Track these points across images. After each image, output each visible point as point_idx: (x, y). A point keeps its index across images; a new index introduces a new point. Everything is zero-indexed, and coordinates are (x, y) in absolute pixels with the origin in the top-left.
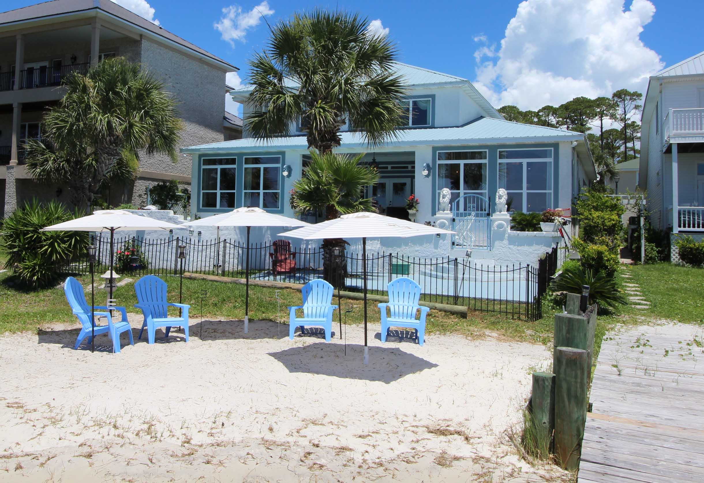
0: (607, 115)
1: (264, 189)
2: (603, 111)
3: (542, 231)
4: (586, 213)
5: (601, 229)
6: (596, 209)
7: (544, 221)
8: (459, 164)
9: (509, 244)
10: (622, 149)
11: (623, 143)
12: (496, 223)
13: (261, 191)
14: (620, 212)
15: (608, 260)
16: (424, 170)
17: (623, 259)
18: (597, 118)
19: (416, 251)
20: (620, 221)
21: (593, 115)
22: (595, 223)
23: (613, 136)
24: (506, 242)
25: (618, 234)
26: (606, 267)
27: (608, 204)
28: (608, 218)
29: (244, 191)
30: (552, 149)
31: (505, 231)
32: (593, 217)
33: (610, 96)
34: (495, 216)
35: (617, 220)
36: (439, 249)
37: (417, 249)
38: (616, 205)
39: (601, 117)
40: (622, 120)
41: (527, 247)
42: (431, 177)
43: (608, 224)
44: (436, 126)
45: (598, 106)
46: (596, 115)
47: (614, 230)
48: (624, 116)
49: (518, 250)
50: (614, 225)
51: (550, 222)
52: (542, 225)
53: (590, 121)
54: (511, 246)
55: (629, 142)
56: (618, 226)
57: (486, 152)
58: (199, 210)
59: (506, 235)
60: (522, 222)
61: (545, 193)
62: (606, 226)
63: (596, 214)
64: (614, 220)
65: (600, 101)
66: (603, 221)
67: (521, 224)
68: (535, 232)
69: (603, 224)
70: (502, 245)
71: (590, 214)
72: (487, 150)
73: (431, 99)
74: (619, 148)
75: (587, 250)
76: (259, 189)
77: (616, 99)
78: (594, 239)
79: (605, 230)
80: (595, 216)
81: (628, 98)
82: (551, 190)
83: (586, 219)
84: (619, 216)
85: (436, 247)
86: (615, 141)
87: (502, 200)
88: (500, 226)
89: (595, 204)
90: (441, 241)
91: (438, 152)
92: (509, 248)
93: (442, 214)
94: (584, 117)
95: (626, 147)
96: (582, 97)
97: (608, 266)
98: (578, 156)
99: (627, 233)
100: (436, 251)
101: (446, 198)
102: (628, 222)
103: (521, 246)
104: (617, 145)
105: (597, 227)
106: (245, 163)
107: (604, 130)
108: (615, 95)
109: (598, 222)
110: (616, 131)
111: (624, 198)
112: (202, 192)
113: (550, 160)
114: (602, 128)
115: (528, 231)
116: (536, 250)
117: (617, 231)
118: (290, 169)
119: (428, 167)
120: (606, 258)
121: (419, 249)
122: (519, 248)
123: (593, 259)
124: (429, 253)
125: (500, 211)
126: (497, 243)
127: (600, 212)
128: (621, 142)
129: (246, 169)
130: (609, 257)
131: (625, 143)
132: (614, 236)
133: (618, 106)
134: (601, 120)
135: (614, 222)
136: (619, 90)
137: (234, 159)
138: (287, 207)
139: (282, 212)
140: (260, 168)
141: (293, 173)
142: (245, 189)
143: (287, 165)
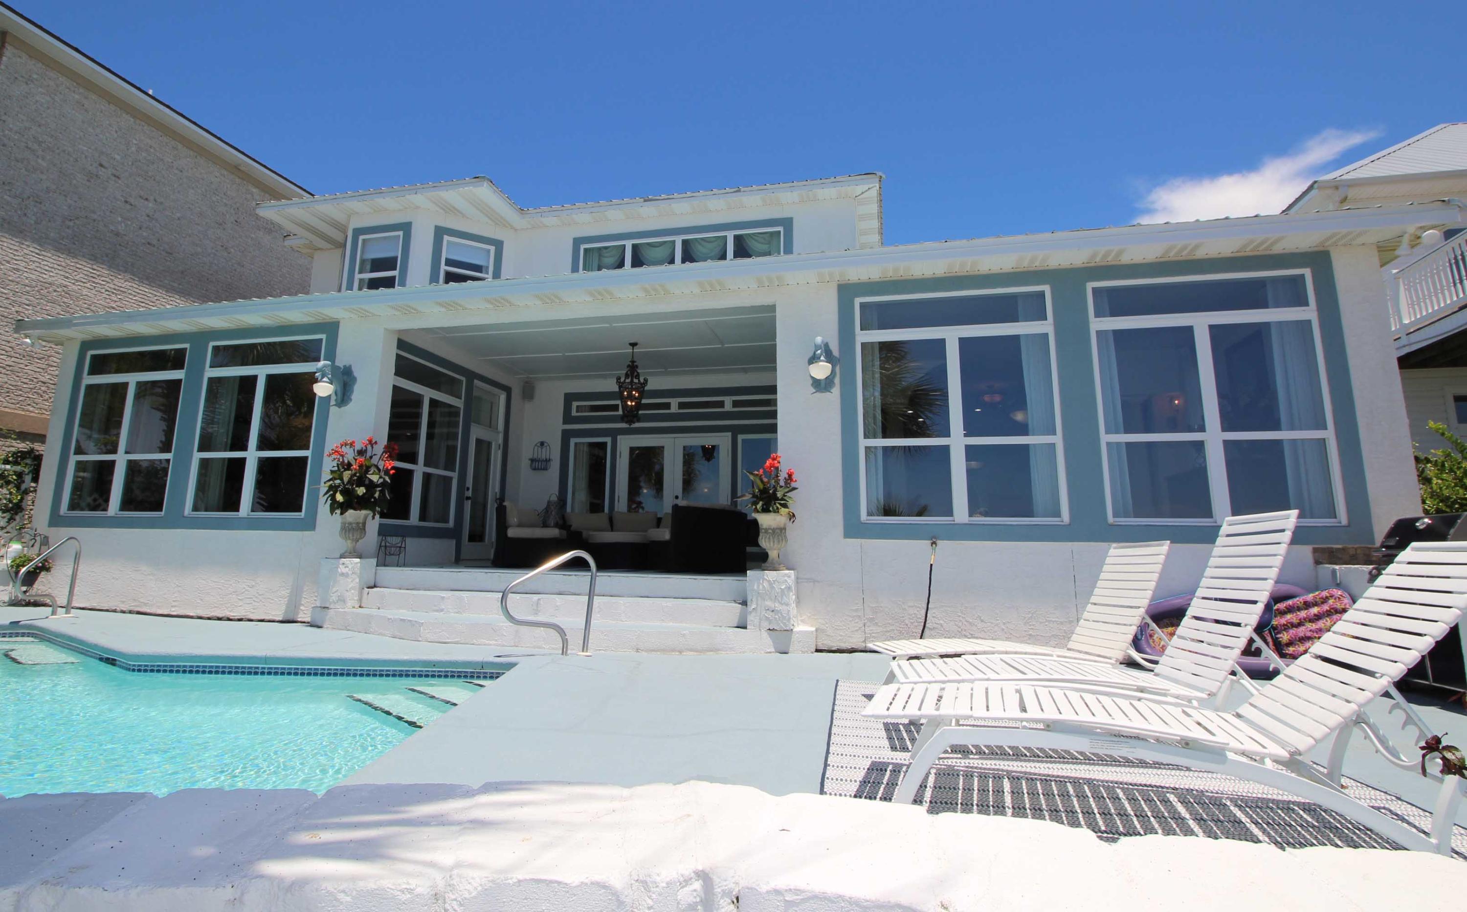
1: (262, 447)
8: (943, 341)
29: (198, 456)
30: (1307, 272)
42: (836, 391)
57: (1042, 294)
58: (56, 520)
73: (781, 229)
76: (243, 446)
82: (1322, 427)
91: (858, 301)
106: (214, 365)
112: (73, 459)
113: (1303, 314)
118: (345, 379)
129: (212, 381)
137: (181, 353)
138: (324, 507)
139: (310, 524)
140: (254, 378)
141: (358, 392)
142: (201, 449)
143: (341, 362)
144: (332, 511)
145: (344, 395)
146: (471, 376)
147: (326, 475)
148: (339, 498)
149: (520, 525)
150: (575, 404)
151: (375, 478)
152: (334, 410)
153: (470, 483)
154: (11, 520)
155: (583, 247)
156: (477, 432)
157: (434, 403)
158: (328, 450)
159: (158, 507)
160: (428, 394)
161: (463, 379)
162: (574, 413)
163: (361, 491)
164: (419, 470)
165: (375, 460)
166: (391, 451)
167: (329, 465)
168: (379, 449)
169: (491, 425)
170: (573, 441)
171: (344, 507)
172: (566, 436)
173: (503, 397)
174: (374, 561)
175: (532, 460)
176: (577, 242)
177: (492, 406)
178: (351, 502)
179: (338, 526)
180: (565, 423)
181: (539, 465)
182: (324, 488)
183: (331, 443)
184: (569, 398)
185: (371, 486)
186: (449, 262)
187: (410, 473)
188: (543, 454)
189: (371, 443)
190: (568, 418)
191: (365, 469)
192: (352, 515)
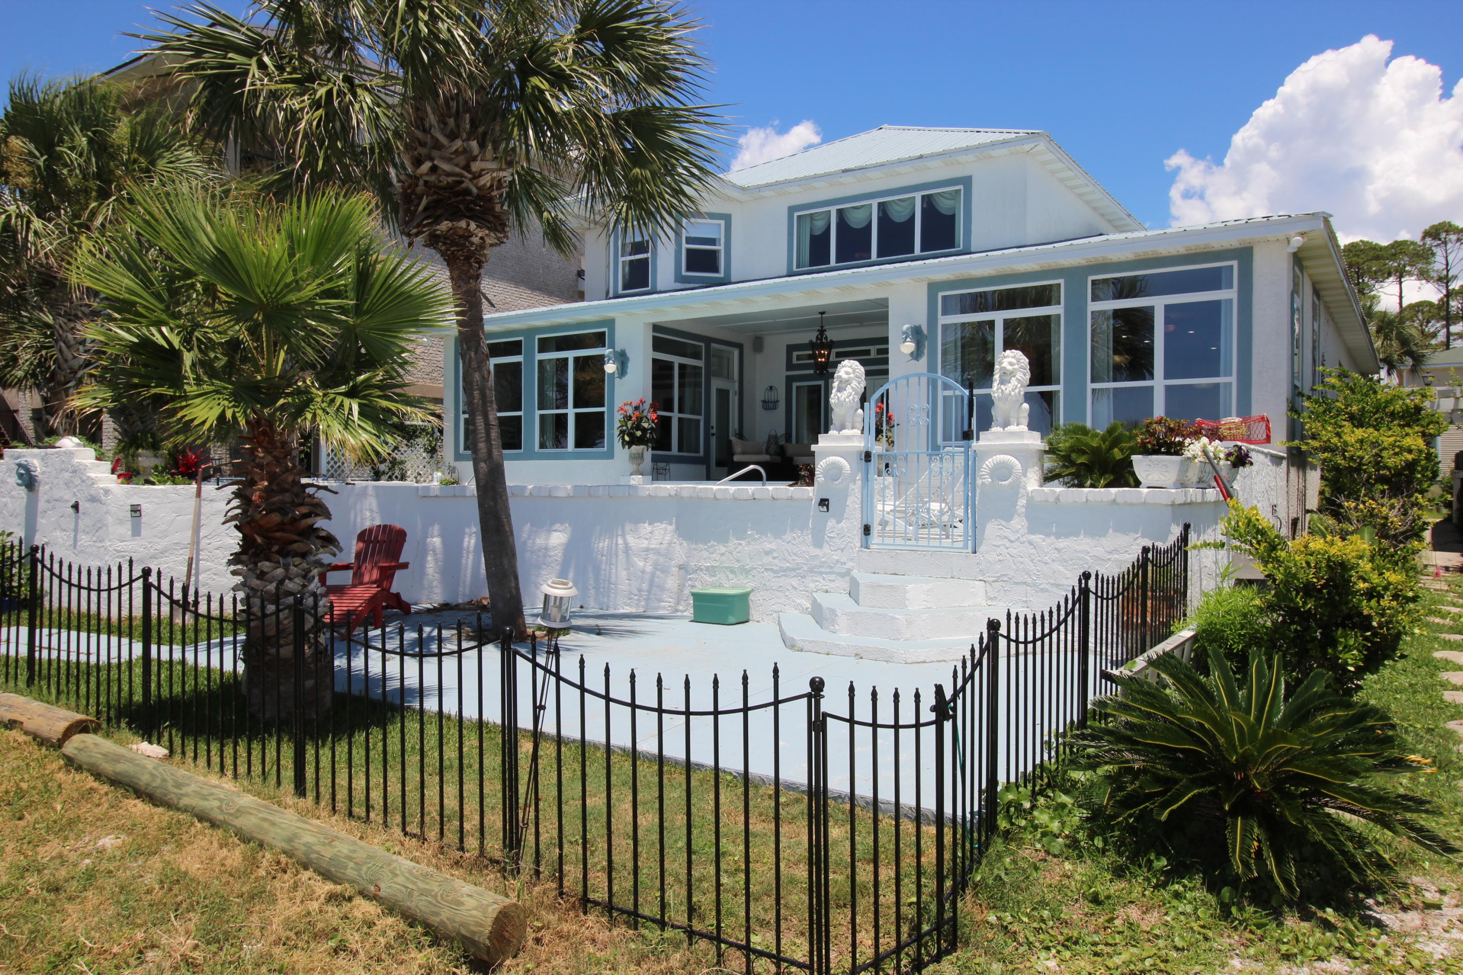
0: (1410, 274)
1: (576, 406)
2: (1404, 266)
3: (1137, 484)
4: (1327, 434)
5: (1369, 477)
6: (1357, 421)
7: (1145, 451)
8: (993, 322)
9: (1031, 531)
10: (1441, 337)
11: (1443, 327)
12: (989, 462)
13: (571, 412)
14: (1431, 429)
15: (1372, 594)
16: (905, 341)
17: (1439, 554)
18: (1391, 279)
19: (767, 553)
20: (1429, 457)
21: (1383, 274)
22: (1351, 458)
23: (1423, 313)
24: (1019, 523)
25: (1422, 492)
26: (1364, 623)
27: (1398, 406)
28: (1393, 446)
29: (538, 413)
30: (1235, 263)
31: (1016, 488)
32: (1346, 443)
33: (1417, 239)
34: (985, 441)
35: (1420, 451)
36: (826, 549)
37: (768, 546)
38: (1418, 409)
39: (1401, 277)
40: (1440, 279)
41: (1088, 540)
42: (924, 360)
43: (1392, 461)
44: (973, 250)
45: (1394, 257)
46: (1389, 275)
47: (1410, 480)
48: (1445, 272)
49: (1058, 550)
50: (1411, 466)
51: (1168, 453)
52: (1141, 464)
53: (1377, 286)
54: (1037, 538)
55: (1455, 324)
56: (1425, 469)
57: (1059, 285)
59: (1022, 502)
60: (1074, 456)
61: (1217, 386)
62: (1386, 467)
63: (1352, 435)
64: (1410, 451)
65: (1398, 248)
66: (1377, 455)
67: (1072, 463)
68: (1113, 490)
69: (1378, 462)
70: (1007, 532)
71: (1338, 435)
72: (1061, 281)
73: (961, 187)
74: (1434, 335)
75: (1283, 554)
76: (565, 406)
77: (1428, 241)
78: (1341, 506)
79: (1382, 480)
80: (1350, 439)
81: (1453, 237)
82: (1231, 375)
83: (1325, 449)
84: (1429, 439)
85: (818, 542)
86: (1428, 322)
87: (1010, 387)
88: (1002, 472)
89: (1355, 408)
90: (831, 523)
91: (941, 295)
92: (1030, 543)
93: (836, 439)
94: (1366, 280)
95: (1449, 334)
96: (1362, 241)
97: (1369, 618)
98: (1316, 292)
99: (1451, 488)
100: (816, 551)
101: (849, 389)
102: (1453, 465)
103: (1067, 536)
104: (1432, 330)
105: (1358, 470)
106: (540, 351)
107: (1404, 305)
108: (1427, 234)
109: (1362, 458)
110: (1430, 304)
111: (1445, 395)
112: (462, 418)
113: (1228, 295)
114: (1401, 297)
115: (1092, 486)
116: (1116, 551)
117: (1420, 483)
118: (622, 360)
119: (917, 334)
120: (1362, 585)
121: (773, 546)
122: (1062, 543)
123: (1308, 590)
124: (800, 560)
125: (1006, 424)
126: (992, 530)
127: (1371, 430)
128: (1438, 325)
129: (541, 362)
130: (1375, 579)
131: (1447, 326)
132: (1409, 496)
133: (1433, 254)
134: (1401, 283)
135: (1410, 457)
136: (1436, 223)
137: (519, 343)
138: (618, 444)
139: (610, 455)
140: (566, 360)
141: (631, 367)
142: (539, 409)
143: (618, 348)
144: (624, 447)
145: (623, 370)
146: (708, 340)
147: (617, 424)
148: (627, 438)
149: (743, 453)
150: (795, 354)
151: (646, 425)
152: (617, 380)
153: (714, 422)
154: (432, 457)
155: (796, 214)
156: (716, 384)
157: (682, 367)
158: (616, 408)
159: (519, 447)
160: (677, 360)
161: (703, 344)
162: (795, 361)
163: (639, 433)
164: (675, 416)
165: (645, 413)
166: (654, 407)
167: (618, 417)
168: (647, 406)
169: (729, 377)
170: (795, 385)
171: (630, 444)
172: (790, 380)
173: (736, 353)
174: (650, 477)
175: (764, 402)
176: (792, 210)
177: (729, 360)
178: (634, 441)
179: (627, 456)
180: (788, 370)
181: (769, 405)
182: (617, 432)
183: (618, 404)
184: (791, 349)
185: (644, 430)
186: (689, 240)
187: (669, 419)
188: (772, 396)
189: (642, 402)
190: (790, 366)
191: (640, 419)
192: (634, 448)
